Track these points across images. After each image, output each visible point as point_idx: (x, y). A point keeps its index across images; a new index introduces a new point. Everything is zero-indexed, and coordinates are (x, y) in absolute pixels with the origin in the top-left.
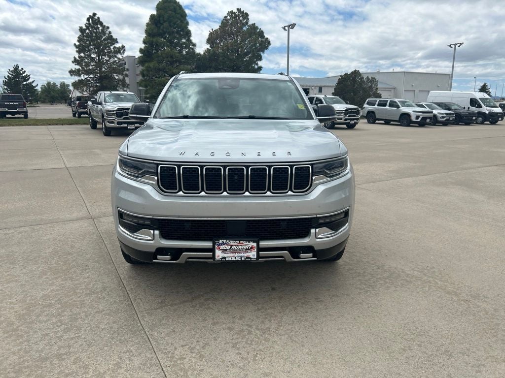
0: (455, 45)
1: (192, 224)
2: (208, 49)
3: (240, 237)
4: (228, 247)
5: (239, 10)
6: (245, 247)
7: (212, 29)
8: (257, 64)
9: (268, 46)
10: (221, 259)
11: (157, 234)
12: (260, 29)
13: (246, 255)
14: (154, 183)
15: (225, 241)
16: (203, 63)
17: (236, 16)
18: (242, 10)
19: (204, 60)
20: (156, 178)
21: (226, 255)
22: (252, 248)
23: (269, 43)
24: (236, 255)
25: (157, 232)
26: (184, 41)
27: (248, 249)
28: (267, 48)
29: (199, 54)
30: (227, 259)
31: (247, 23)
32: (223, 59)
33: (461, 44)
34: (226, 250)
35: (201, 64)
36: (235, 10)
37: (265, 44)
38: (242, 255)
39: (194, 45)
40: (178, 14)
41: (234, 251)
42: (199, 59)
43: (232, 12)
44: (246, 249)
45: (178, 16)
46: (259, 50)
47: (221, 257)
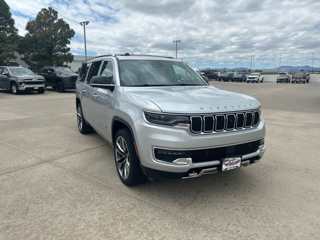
0: (177, 41)
1: (209, 151)
2: (27, 33)
3: (234, 155)
4: (228, 162)
5: (50, 8)
6: (236, 161)
7: (30, 20)
8: (66, 46)
9: (73, 35)
10: (225, 170)
11: (190, 161)
12: (66, 23)
13: (236, 165)
14: (188, 128)
15: (227, 159)
16: (25, 44)
17: (48, 12)
18: (53, 9)
19: (26, 41)
20: (189, 125)
21: (227, 167)
22: (239, 161)
23: (74, 33)
24: (232, 166)
25: (190, 159)
26: (8, 26)
27: (237, 162)
28: (73, 36)
29: (22, 37)
30: (227, 169)
31: (56, 18)
32: (43, 42)
33: (180, 41)
34: (227, 164)
35: (24, 44)
36: (47, 8)
37: (71, 34)
38: (234, 165)
39: (17, 30)
40: (3, 6)
41: (231, 164)
42: (22, 41)
43: (45, 9)
44: (236, 162)
45: (3, 8)
46: (67, 37)
47: (225, 169)
